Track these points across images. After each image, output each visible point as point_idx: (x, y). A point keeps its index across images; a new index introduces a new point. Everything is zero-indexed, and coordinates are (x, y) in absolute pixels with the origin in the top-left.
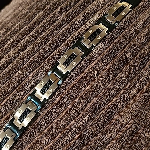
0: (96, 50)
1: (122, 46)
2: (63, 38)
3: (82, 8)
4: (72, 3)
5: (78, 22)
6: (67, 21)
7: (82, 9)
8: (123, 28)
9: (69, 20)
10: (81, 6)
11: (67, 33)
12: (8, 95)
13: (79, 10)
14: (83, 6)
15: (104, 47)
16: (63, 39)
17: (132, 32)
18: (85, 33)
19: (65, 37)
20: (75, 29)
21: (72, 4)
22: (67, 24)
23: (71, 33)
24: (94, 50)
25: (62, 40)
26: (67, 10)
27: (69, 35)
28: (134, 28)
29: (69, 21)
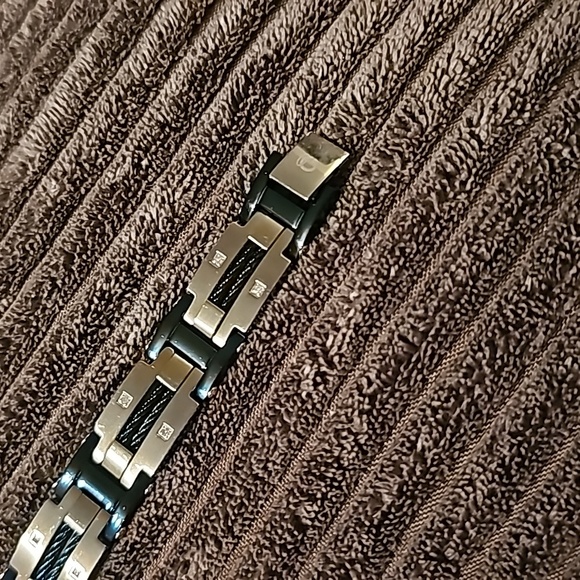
0: (161, 493)
1: (274, 463)
2: (16, 438)
3: (80, 266)
4: (31, 245)
5: (66, 347)
6: (24, 346)
7: (80, 272)
8: (270, 363)
9: (33, 339)
10: (70, 258)
11: (30, 411)
13: (67, 280)
14: (80, 255)
15: (194, 474)
16: (16, 445)
17: (307, 387)
18: (107, 402)
19: (24, 431)
20: (59, 384)
21: (32, 248)
22: (24, 357)
23: (45, 404)
24: (154, 489)
25: (15, 448)
26: (16, 281)
27: (42, 419)
28: (312, 365)
29: (33, 341)
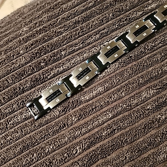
12: (124, 13)
